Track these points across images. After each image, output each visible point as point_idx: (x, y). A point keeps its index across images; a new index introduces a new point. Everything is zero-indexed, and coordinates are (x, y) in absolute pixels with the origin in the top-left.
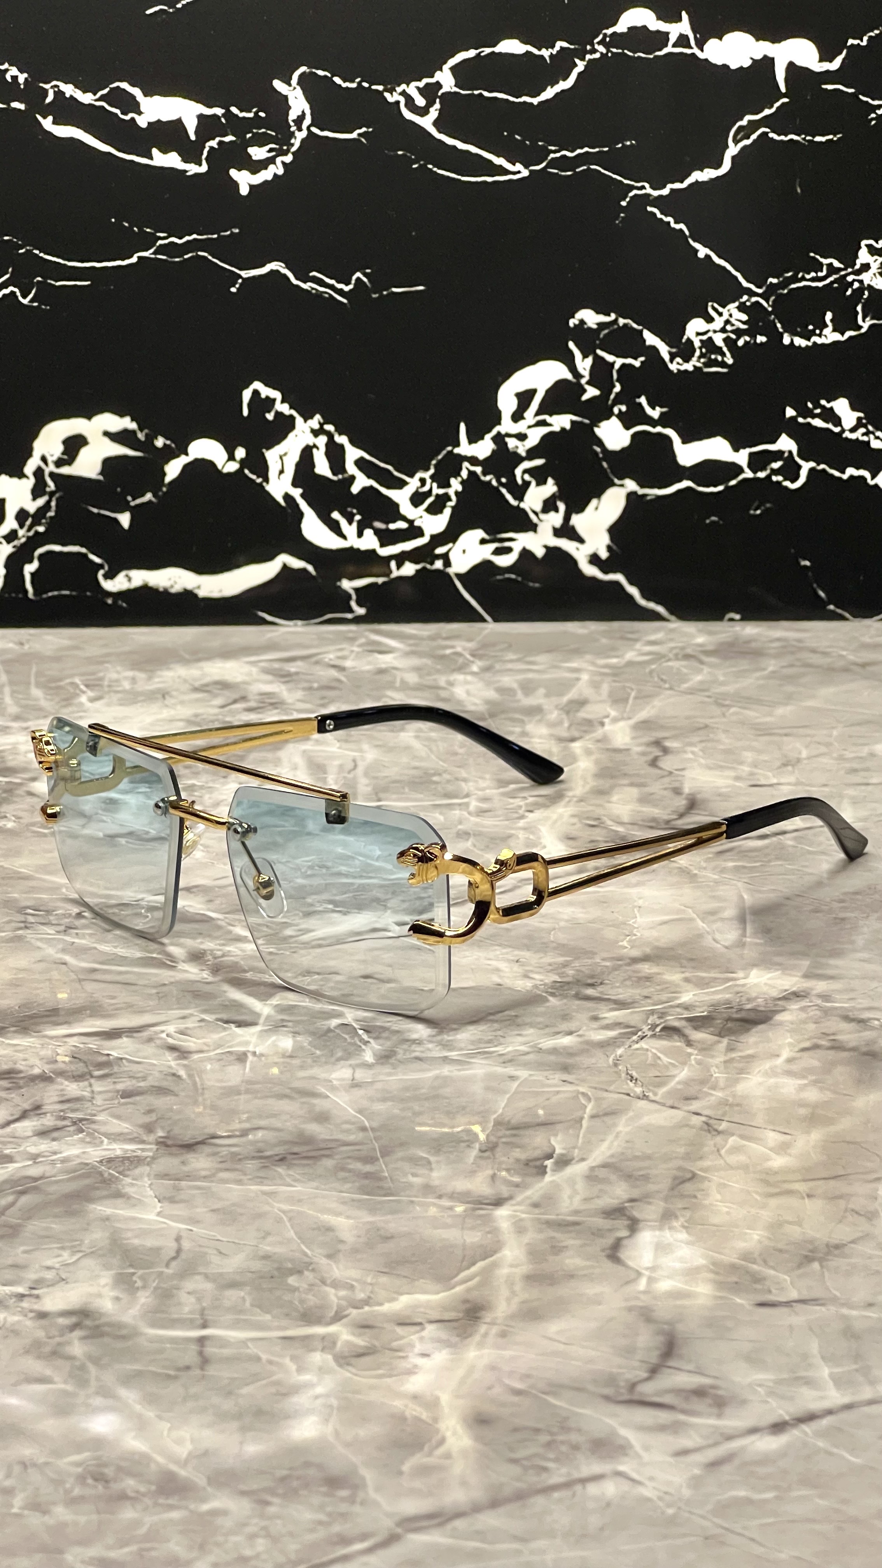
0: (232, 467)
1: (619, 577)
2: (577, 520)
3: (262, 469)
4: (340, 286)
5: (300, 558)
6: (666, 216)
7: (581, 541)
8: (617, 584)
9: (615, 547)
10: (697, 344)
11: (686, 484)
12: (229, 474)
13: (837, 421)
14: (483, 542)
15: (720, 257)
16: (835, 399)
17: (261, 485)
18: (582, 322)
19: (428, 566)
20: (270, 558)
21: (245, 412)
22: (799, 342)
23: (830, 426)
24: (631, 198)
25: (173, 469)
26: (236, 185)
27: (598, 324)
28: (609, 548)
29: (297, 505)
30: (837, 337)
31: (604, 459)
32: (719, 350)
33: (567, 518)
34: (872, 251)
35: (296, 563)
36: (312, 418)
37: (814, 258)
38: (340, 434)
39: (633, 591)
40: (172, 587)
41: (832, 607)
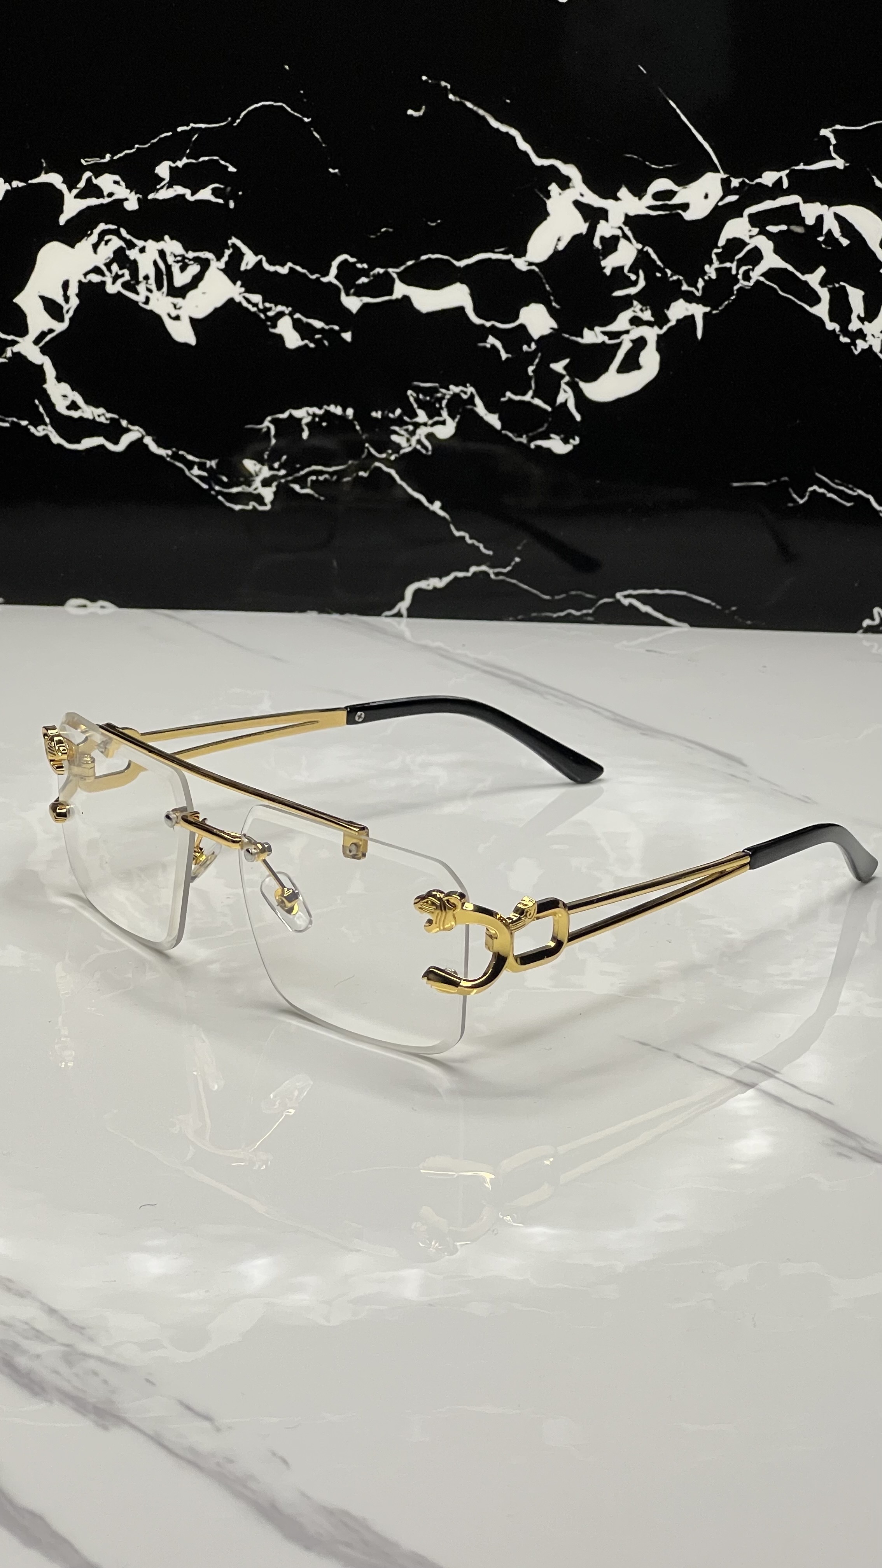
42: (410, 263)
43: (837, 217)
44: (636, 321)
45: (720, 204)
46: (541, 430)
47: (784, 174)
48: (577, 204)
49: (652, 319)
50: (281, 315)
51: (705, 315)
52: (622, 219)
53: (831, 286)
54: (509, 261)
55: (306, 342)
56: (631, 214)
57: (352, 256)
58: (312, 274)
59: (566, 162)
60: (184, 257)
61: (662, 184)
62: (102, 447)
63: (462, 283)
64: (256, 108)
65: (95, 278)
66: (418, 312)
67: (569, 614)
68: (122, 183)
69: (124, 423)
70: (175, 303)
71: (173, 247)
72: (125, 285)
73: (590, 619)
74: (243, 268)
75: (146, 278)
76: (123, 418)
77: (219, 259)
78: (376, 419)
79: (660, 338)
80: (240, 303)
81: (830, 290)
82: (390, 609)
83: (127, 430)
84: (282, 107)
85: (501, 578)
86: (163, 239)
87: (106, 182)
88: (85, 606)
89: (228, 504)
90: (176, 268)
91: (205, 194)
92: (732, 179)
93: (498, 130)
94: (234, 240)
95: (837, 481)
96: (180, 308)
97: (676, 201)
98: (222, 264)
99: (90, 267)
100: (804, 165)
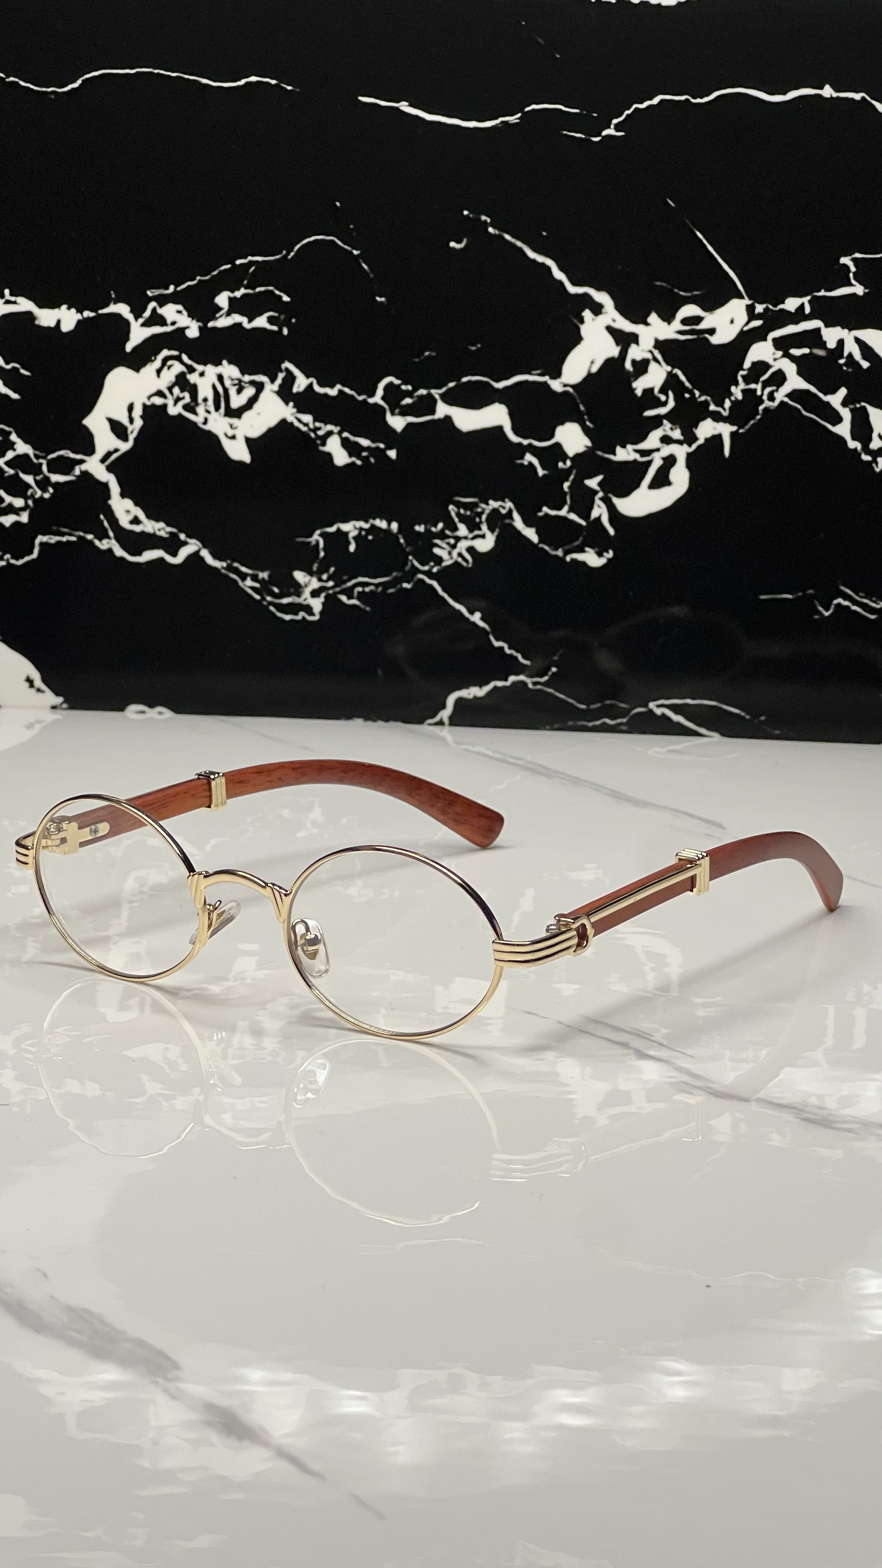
42: (452, 385)
43: (858, 340)
44: (666, 440)
45: (746, 329)
46: (576, 543)
47: (806, 300)
48: (609, 329)
49: (681, 438)
50: (330, 434)
51: (733, 435)
52: (652, 343)
53: (852, 407)
54: (545, 384)
55: (354, 459)
56: (661, 337)
57: (397, 378)
58: (359, 394)
59: (598, 289)
60: (240, 381)
61: (690, 310)
62: (161, 560)
63: (501, 403)
64: (309, 243)
65: (158, 401)
66: (459, 431)
67: (604, 724)
68: (185, 313)
69: (182, 537)
70: (231, 423)
71: (230, 371)
72: (186, 407)
73: (624, 728)
74: (295, 390)
75: (205, 400)
76: (182, 532)
77: (273, 381)
78: (419, 533)
79: (689, 456)
80: (292, 424)
81: (852, 411)
82: (433, 716)
83: (185, 543)
84: (333, 241)
85: (539, 687)
86: (220, 364)
87: (170, 311)
88: (143, 712)
89: (279, 615)
90: (233, 391)
91: (261, 322)
92: (756, 305)
93: (534, 261)
94: (287, 365)
95: (862, 594)
96: (236, 428)
97: (703, 326)
98: (276, 386)
99: (154, 390)
100: (826, 291)
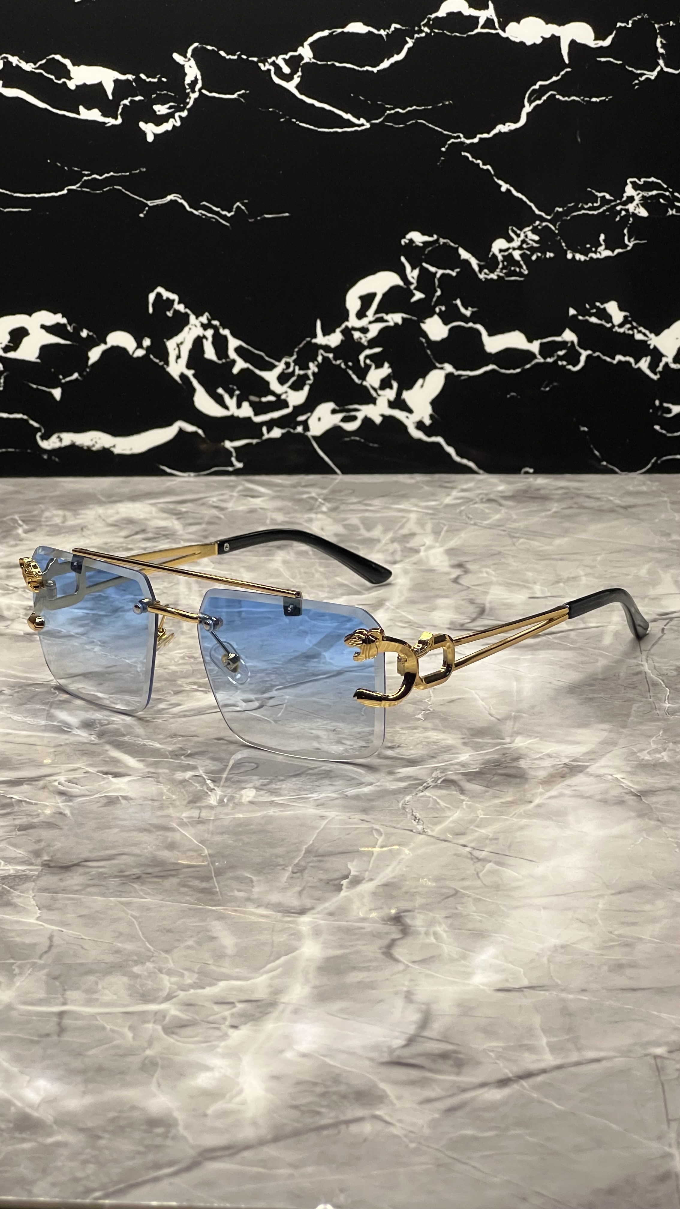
0: (140, 353)
1: (439, 439)
2: (406, 395)
3: (164, 355)
4: (224, 213)
5: (192, 423)
6: (476, 159)
7: (410, 411)
8: (438, 444)
9: (436, 416)
10: (500, 258)
11: (491, 367)
12: (138, 358)
13: (608, 318)
14: (334, 412)
15: (518, 191)
16: (607, 302)
17: (162, 366)
18: (411, 241)
19: (292, 431)
20: (170, 424)
21: (151, 310)
22: (578, 256)
23: (603, 322)
24: (450, 145)
25: (95, 354)
26: (144, 134)
27: (424, 243)
28: (431, 417)
29: (191, 383)
30: (608, 253)
31: (428, 348)
32: (517, 263)
33: (399, 393)
34: (636, 186)
35: (190, 428)
36: (202, 315)
37: (591, 191)
38: (224, 328)
39: (450, 450)
40: (94, 446)
41: (604, 463)
42: (528, 366)
43: (227, 408)
44: (364, 330)
45: (309, 414)
46: (430, 248)
47: (266, 436)
49: (353, 332)
50: (621, 326)
51: (315, 336)
52: (378, 402)
53: (228, 360)
54: (457, 369)
55: (602, 307)
56: (371, 406)
57: (569, 370)
58: (598, 357)
59: (420, 441)
61: (351, 427)
63: (490, 354)
66: (521, 331)
74: (649, 358)
77: (667, 364)
78: (550, 252)
79: (346, 318)
80: (651, 332)
81: (228, 357)
85: (455, 135)
89: (659, 181)
92: (302, 432)
93: (469, 460)
94: (655, 377)
95: (212, 220)
97: (340, 416)
98: (664, 360)
100: (252, 443)
